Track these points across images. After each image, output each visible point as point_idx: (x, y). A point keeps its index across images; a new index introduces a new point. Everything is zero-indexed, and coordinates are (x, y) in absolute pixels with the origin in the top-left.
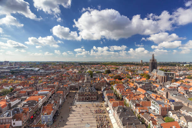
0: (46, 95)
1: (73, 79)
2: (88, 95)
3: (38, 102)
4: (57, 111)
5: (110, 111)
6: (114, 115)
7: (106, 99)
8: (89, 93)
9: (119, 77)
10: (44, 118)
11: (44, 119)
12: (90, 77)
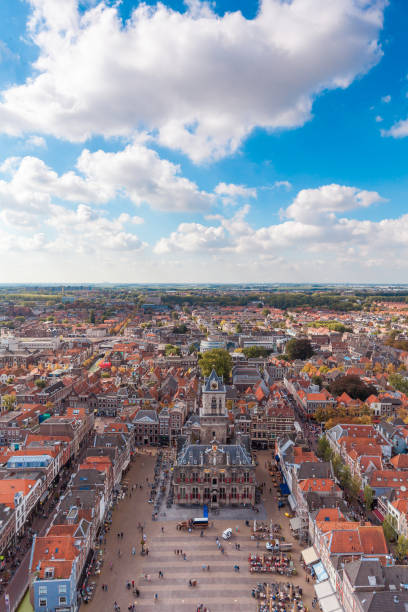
0: (41, 474)
1: (145, 385)
2: (215, 482)
3: (12, 511)
4: (91, 552)
5: (318, 569)
6: (339, 593)
7: (298, 501)
8: (223, 471)
9: (353, 385)
10: (43, 590)
11: (43, 595)
12: (224, 396)
